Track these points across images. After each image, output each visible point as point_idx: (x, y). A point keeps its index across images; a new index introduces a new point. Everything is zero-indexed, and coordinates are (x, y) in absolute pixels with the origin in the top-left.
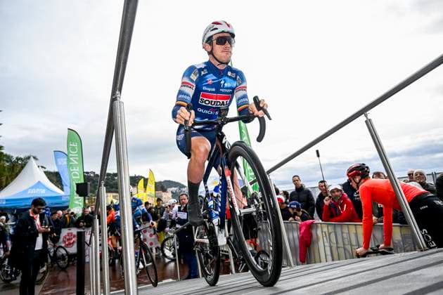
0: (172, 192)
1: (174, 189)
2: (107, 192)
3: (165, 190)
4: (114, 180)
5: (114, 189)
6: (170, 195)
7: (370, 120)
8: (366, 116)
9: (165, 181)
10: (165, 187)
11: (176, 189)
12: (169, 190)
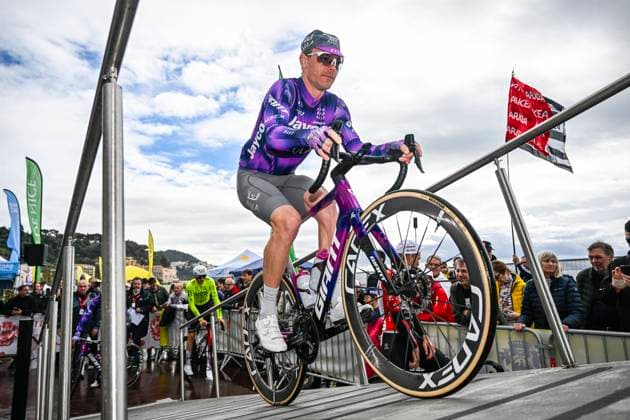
0: (178, 268)
1: (180, 264)
2: (76, 262)
3: (166, 265)
4: (89, 244)
5: (86, 259)
6: (173, 272)
7: (502, 170)
8: (497, 164)
9: (169, 251)
10: (168, 260)
11: (184, 263)
12: (174, 264)
